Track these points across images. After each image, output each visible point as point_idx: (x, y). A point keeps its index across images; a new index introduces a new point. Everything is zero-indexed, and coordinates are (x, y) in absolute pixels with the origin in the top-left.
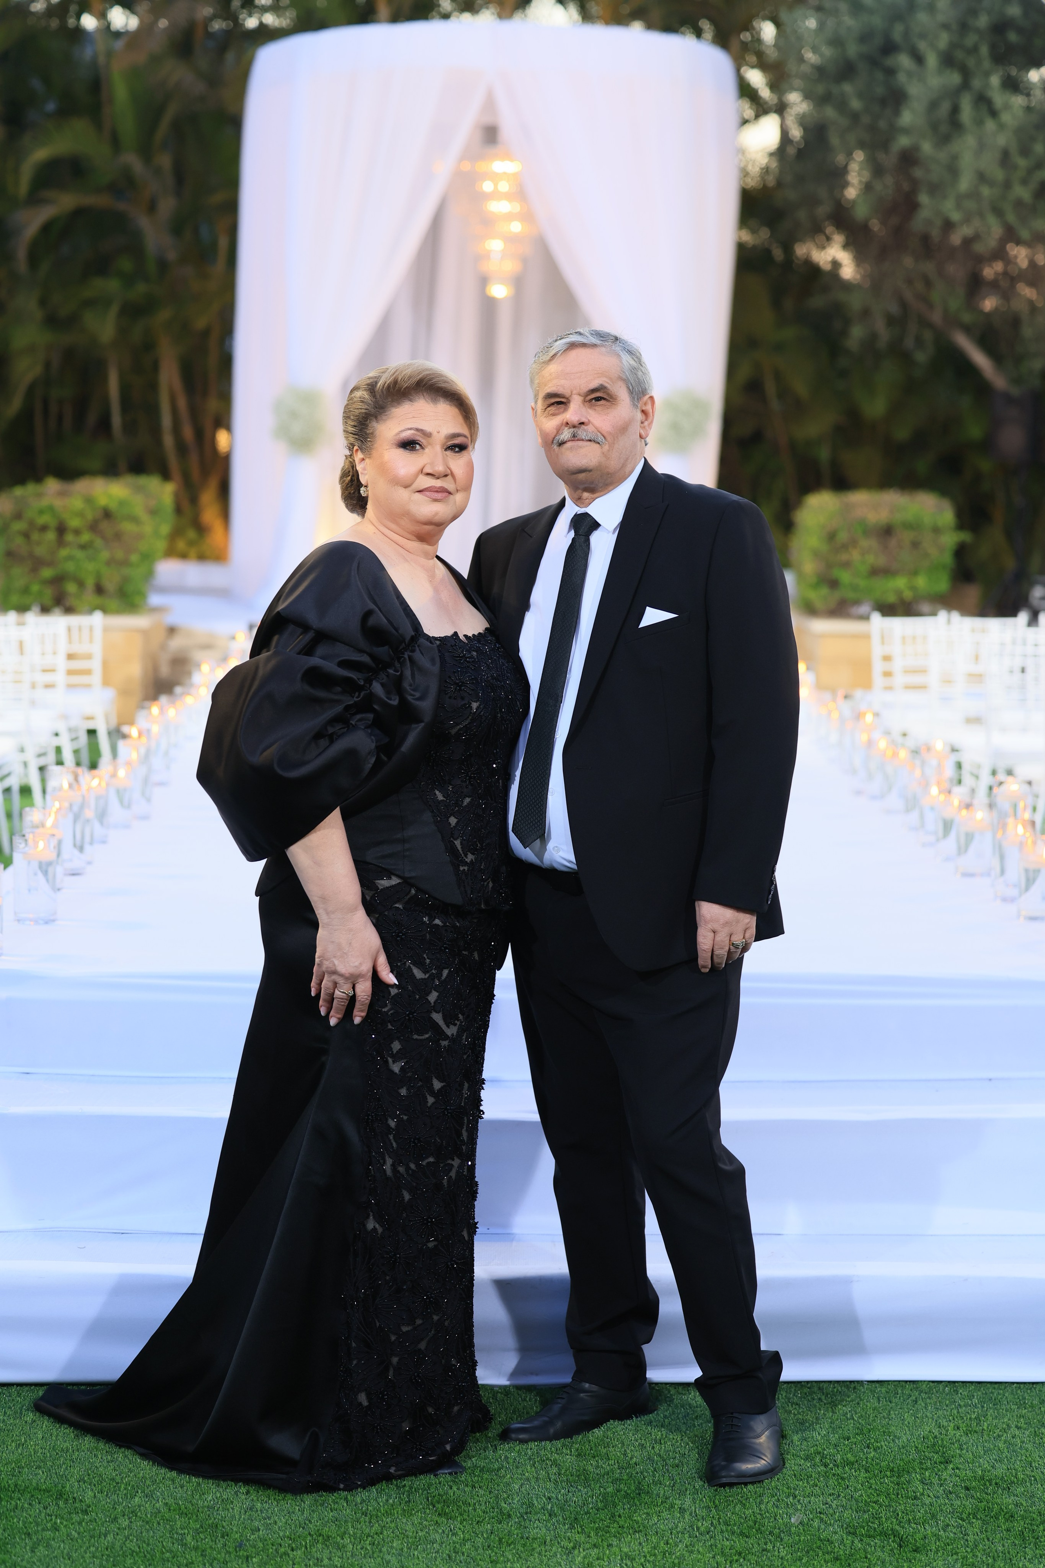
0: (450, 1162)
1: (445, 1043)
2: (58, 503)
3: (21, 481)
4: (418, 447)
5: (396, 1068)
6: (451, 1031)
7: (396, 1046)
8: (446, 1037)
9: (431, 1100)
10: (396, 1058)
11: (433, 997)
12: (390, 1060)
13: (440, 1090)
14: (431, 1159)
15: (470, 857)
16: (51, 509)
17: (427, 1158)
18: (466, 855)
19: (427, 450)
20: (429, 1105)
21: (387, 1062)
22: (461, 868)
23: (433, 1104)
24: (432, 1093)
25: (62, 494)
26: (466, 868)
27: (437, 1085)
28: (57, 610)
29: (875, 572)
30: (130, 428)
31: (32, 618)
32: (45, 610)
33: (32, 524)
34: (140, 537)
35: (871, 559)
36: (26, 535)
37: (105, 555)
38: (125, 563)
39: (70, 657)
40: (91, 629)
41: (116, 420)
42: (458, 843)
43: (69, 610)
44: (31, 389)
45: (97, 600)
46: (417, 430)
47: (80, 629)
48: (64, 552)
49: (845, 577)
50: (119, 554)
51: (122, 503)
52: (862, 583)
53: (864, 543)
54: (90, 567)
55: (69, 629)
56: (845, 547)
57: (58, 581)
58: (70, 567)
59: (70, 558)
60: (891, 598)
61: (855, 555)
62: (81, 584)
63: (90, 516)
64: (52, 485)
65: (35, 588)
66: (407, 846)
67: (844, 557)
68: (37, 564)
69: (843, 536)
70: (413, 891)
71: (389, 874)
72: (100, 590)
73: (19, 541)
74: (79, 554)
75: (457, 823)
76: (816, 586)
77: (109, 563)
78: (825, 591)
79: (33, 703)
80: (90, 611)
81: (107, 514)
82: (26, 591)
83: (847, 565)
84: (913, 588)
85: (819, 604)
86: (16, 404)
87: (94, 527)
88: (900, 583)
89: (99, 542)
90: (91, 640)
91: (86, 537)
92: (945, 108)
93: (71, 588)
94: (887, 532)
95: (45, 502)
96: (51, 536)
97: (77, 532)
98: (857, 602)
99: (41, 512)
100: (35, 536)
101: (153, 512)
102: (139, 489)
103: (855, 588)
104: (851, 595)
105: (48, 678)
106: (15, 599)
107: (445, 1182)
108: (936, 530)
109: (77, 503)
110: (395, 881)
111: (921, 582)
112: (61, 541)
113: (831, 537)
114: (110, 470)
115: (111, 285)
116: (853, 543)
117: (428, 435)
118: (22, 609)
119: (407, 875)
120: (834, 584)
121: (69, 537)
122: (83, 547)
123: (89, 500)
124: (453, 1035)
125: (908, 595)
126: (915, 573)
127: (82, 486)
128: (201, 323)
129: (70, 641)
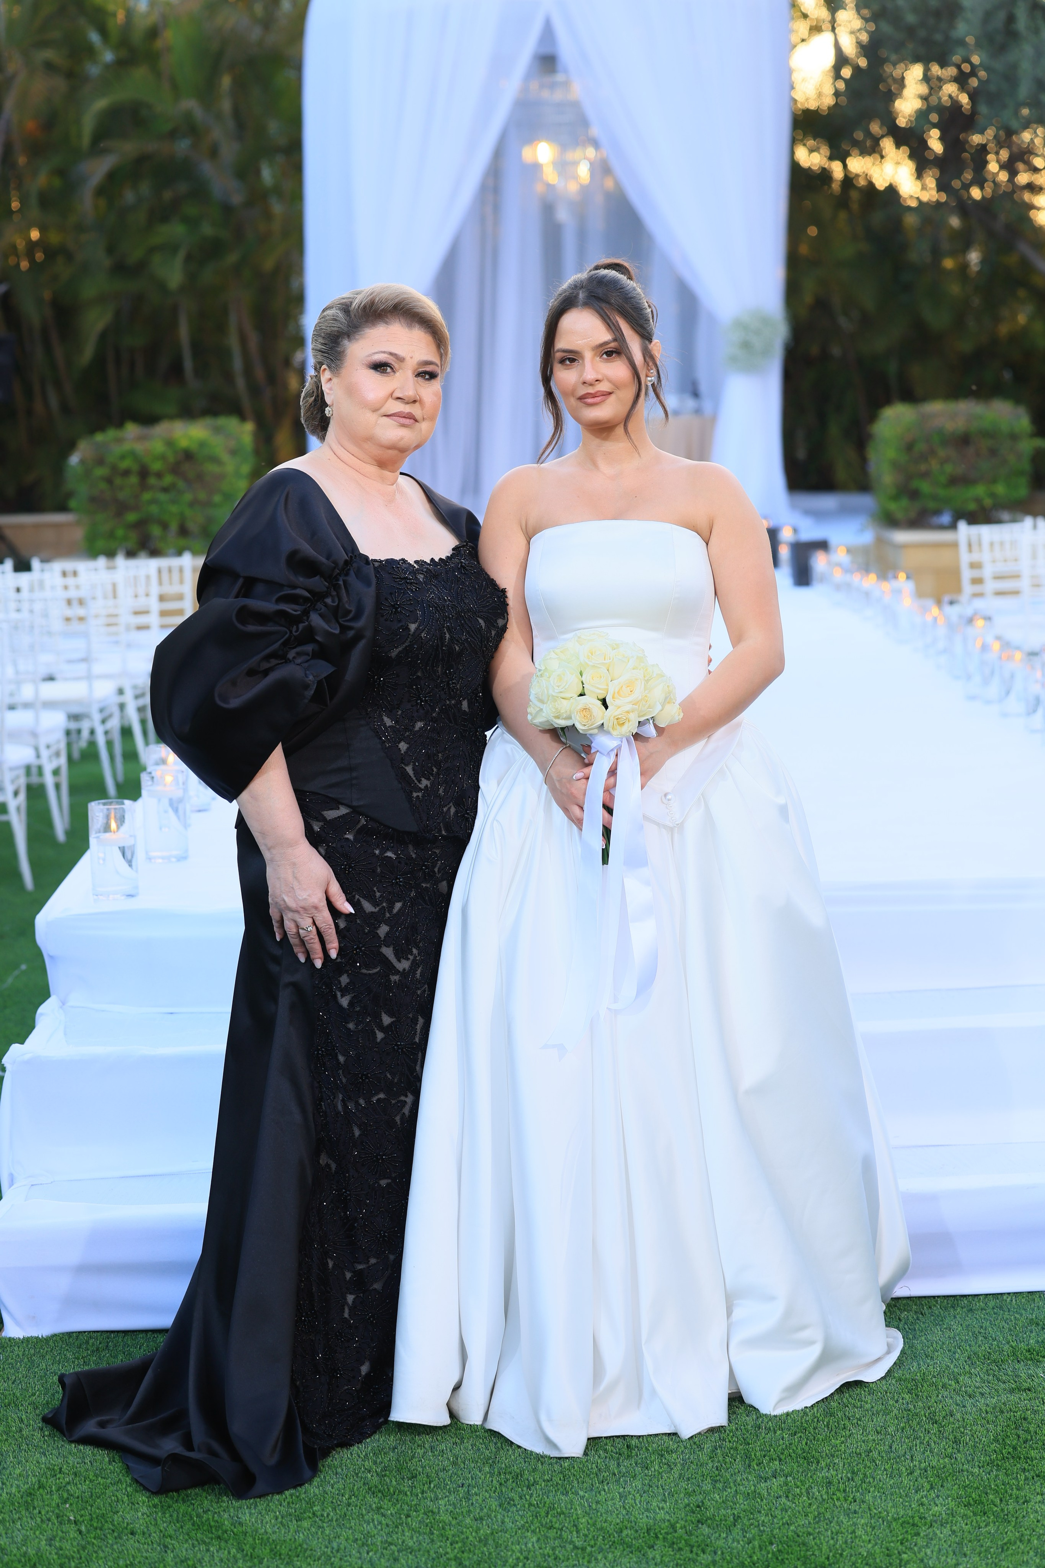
0: (403, 1098)
1: (395, 978)
2: (139, 447)
3: (100, 428)
4: (389, 370)
5: (344, 1002)
6: (404, 965)
7: (344, 980)
8: (397, 972)
9: (380, 1036)
10: (344, 991)
11: (383, 930)
12: (339, 994)
13: (390, 1025)
14: (382, 1096)
15: (425, 783)
16: (133, 454)
17: (377, 1094)
18: (420, 781)
19: (398, 374)
20: (378, 1040)
21: (335, 996)
22: (415, 795)
23: (382, 1039)
24: (382, 1028)
25: (141, 438)
26: (420, 794)
27: (387, 1020)
28: (143, 554)
29: (954, 481)
30: (201, 371)
31: (120, 561)
32: (131, 554)
33: (114, 468)
34: (221, 477)
35: (949, 468)
36: (109, 481)
37: (188, 497)
38: (208, 504)
39: (162, 598)
40: (181, 570)
41: (188, 364)
42: (409, 769)
43: (155, 553)
44: (103, 336)
45: (182, 542)
46: (391, 354)
47: (170, 570)
48: (147, 496)
49: (925, 487)
50: (202, 496)
51: (202, 444)
52: (942, 492)
53: (942, 453)
54: (174, 509)
55: (160, 571)
56: (924, 457)
57: (141, 525)
58: (154, 509)
59: (154, 501)
60: (972, 506)
61: (934, 465)
62: (165, 526)
63: (171, 459)
64: (131, 429)
65: (120, 532)
66: (354, 774)
67: (923, 467)
68: (122, 508)
69: (921, 447)
70: (363, 821)
71: (335, 803)
72: (183, 531)
73: (103, 485)
74: (163, 497)
75: (408, 749)
76: (896, 498)
77: (192, 504)
78: (905, 502)
79: (129, 646)
80: (179, 553)
81: (188, 456)
82: (111, 535)
83: (925, 475)
84: (993, 495)
85: (900, 515)
86: (88, 353)
87: (175, 469)
88: (980, 490)
89: (181, 484)
90: (181, 582)
91: (168, 479)
92: (1002, 15)
93: (156, 531)
94: (964, 440)
95: (127, 446)
96: (134, 480)
97: (159, 475)
98: (938, 512)
99: (123, 457)
100: (118, 481)
101: (233, 452)
102: (217, 430)
103: (935, 497)
104: (931, 505)
105: (142, 620)
106: (101, 544)
107: (398, 1119)
108: (1014, 437)
109: (158, 446)
110: (343, 811)
111: (1000, 489)
112: (144, 485)
113: (909, 447)
114: (188, 413)
115: (176, 230)
116: (932, 452)
117: (401, 360)
118: (110, 554)
119: (355, 804)
120: (915, 495)
121: (152, 481)
122: (165, 490)
123: (170, 443)
124: (404, 970)
125: (988, 502)
126: (994, 481)
127: (161, 429)
128: (269, 264)
129: (160, 583)
